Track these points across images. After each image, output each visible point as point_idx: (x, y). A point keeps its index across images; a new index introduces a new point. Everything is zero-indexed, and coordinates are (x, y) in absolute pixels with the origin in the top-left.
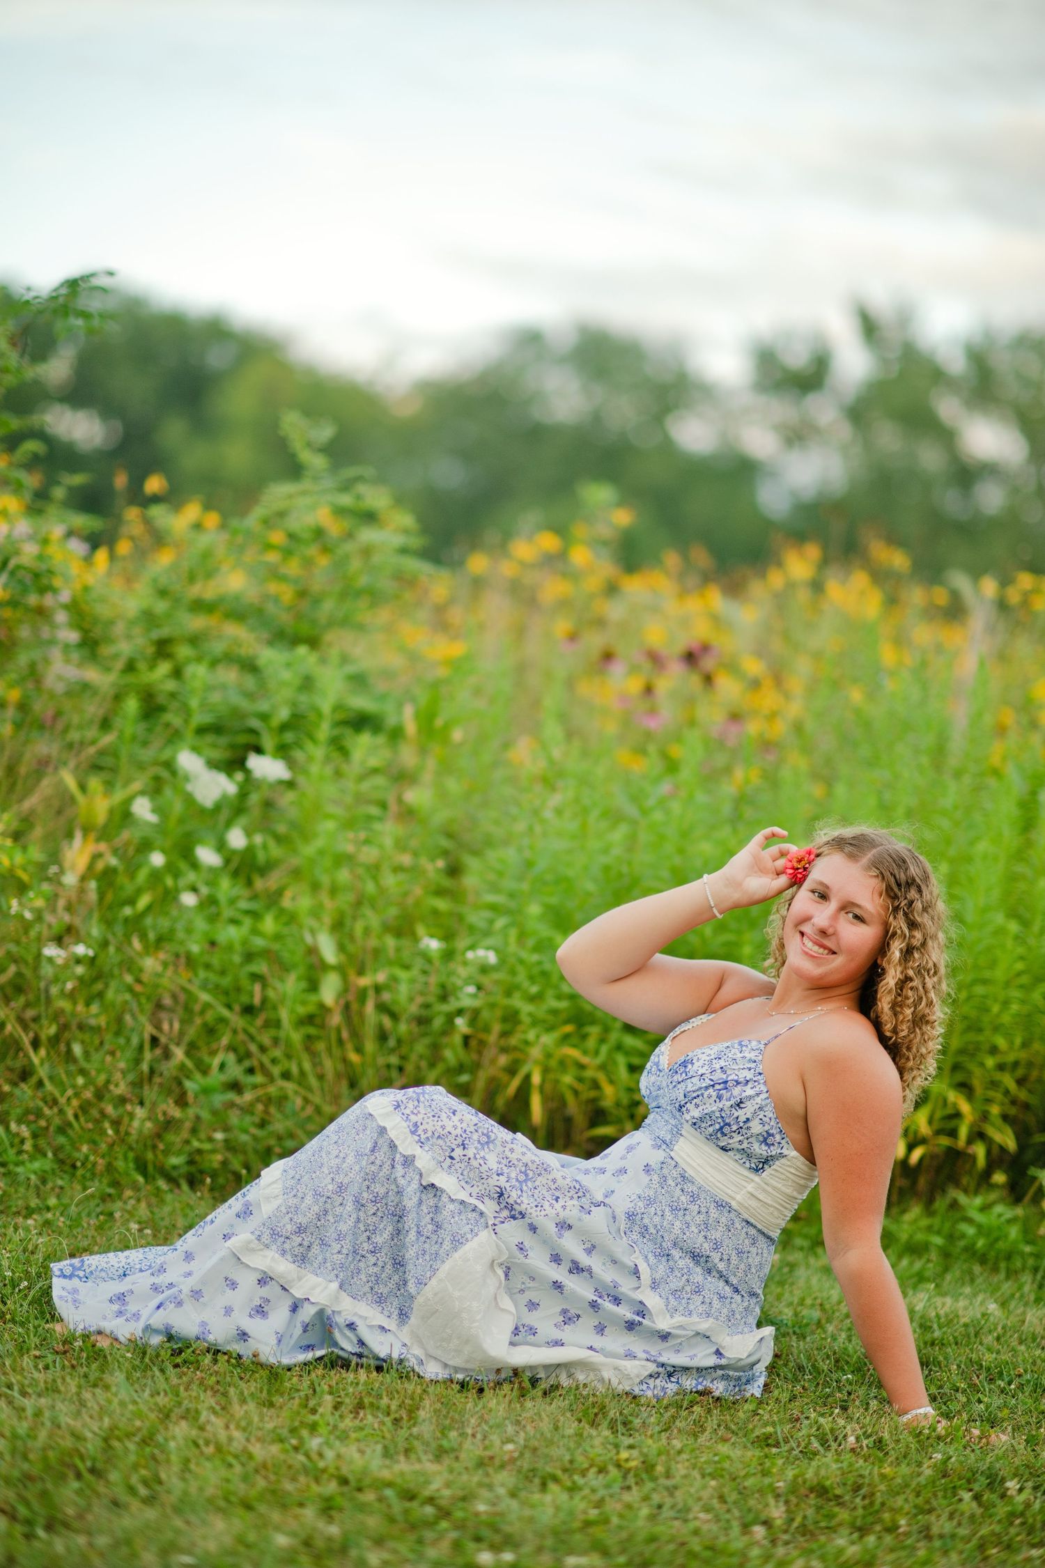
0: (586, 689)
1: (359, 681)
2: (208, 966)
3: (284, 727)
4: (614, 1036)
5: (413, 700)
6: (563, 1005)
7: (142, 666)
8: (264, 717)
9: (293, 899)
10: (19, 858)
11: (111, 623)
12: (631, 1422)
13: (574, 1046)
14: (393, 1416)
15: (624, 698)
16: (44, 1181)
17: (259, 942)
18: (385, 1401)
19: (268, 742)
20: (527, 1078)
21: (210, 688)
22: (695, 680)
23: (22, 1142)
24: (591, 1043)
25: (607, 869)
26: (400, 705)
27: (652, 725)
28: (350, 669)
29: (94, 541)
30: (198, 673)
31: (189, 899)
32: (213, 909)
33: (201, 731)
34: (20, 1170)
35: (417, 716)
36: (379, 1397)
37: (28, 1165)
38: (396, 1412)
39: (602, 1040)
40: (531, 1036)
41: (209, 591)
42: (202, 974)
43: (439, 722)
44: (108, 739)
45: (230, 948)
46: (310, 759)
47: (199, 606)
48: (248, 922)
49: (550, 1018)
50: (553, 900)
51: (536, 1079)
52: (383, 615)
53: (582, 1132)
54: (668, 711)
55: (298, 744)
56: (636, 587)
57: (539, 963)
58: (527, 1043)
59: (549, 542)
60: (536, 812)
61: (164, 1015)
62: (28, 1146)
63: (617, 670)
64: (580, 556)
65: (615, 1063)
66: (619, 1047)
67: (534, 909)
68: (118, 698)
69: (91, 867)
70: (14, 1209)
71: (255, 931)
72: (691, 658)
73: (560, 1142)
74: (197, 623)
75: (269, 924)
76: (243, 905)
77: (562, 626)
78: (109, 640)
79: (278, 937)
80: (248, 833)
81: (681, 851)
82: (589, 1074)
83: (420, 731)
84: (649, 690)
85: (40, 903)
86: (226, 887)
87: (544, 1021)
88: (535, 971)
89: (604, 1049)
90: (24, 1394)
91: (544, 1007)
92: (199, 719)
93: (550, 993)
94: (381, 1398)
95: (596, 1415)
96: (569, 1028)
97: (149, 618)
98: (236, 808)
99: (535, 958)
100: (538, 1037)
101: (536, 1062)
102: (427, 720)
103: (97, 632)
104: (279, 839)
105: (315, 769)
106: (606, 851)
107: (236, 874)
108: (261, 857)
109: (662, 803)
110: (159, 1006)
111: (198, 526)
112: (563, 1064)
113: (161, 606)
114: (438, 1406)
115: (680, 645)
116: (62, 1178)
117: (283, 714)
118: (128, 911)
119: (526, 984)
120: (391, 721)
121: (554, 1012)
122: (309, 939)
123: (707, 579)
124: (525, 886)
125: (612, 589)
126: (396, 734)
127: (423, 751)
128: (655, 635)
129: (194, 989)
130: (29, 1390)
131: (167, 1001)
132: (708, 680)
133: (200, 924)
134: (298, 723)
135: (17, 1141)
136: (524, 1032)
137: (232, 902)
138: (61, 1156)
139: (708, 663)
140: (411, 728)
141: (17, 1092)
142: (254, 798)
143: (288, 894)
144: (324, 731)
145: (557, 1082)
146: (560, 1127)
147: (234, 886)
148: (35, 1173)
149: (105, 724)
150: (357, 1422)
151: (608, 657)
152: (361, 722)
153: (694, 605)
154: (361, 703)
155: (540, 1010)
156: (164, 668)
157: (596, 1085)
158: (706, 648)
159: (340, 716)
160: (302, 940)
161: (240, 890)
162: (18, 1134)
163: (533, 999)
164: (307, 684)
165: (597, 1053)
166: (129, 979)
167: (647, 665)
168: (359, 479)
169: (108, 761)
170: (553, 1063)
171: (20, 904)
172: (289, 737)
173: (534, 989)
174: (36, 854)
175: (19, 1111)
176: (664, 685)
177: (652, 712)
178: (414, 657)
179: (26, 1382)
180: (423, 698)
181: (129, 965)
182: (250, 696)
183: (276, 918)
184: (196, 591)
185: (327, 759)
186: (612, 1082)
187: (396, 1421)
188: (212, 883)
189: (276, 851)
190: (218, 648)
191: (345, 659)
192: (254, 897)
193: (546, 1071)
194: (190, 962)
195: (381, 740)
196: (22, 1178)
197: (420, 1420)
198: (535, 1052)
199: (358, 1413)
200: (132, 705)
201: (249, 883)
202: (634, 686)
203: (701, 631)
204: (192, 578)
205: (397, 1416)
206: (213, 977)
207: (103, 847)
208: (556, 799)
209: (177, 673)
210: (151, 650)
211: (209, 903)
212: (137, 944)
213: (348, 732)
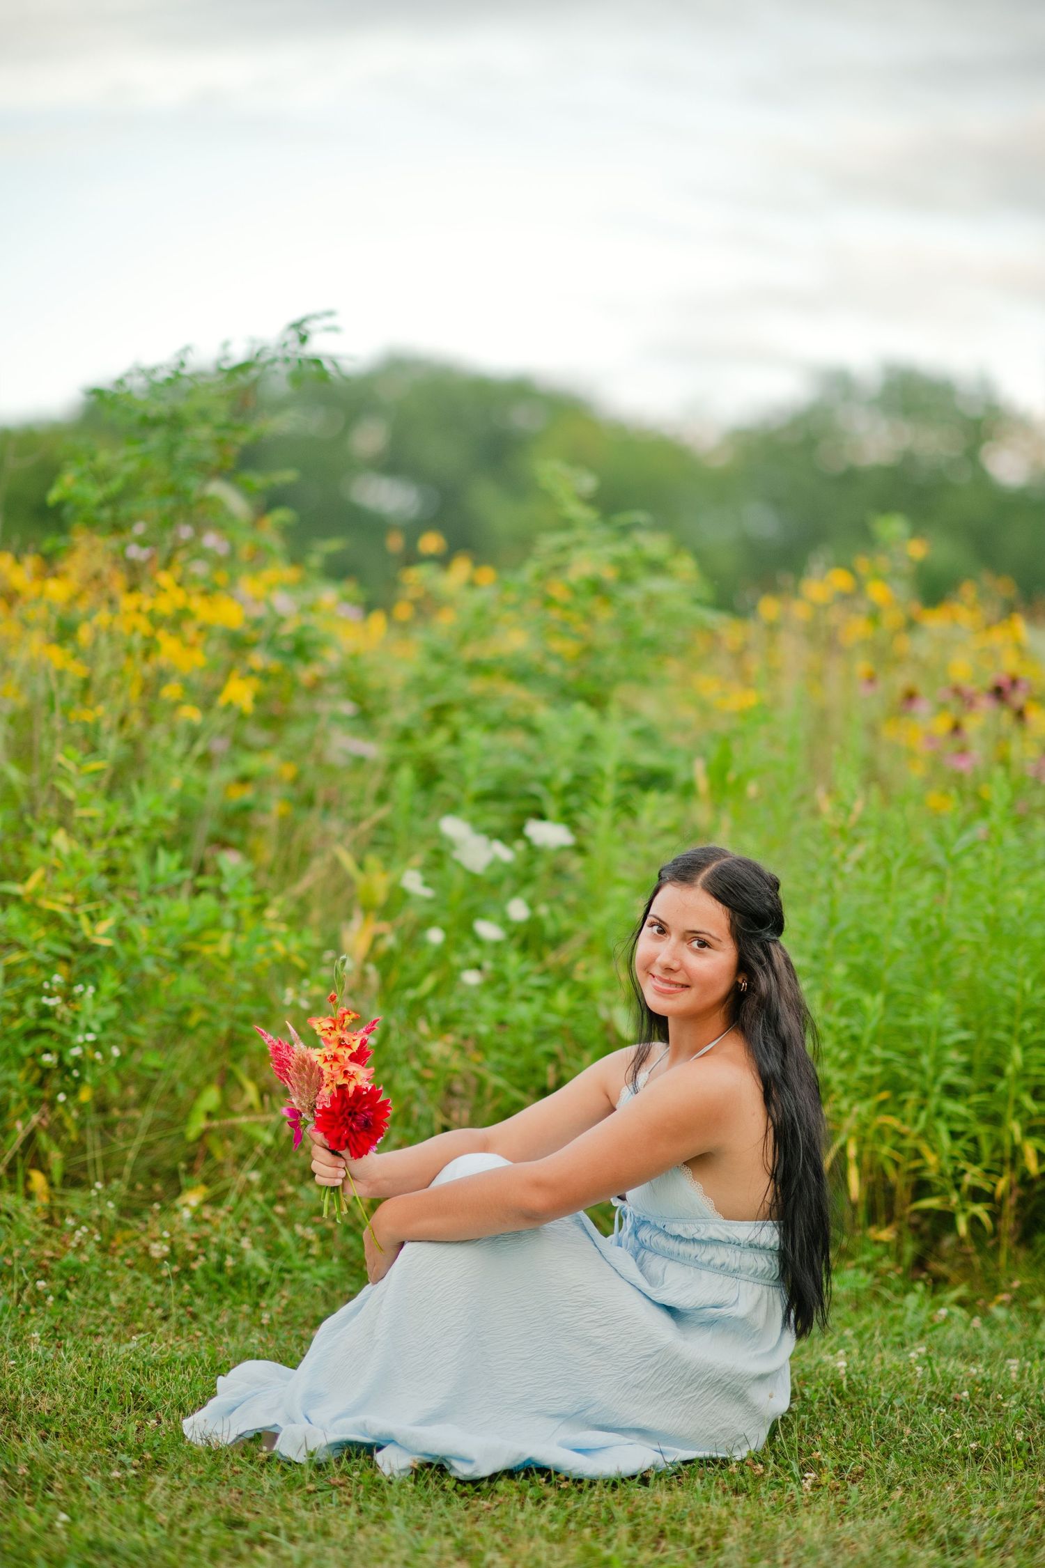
0: (888, 732)
1: (646, 736)
2: (499, 1048)
3: (568, 790)
4: (932, 1103)
5: (704, 755)
6: (877, 1070)
7: (419, 733)
8: (546, 781)
9: (587, 971)
10: (295, 945)
11: (384, 692)
12: (962, 1538)
13: (893, 1114)
14: (697, 1546)
15: (931, 739)
16: (332, 1286)
17: (552, 1020)
18: (688, 1528)
19: (551, 807)
20: (843, 1149)
21: (487, 753)
22: (1006, 717)
23: (309, 1244)
24: (909, 1110)
25: (915, 923)
26: (690, 761)
27: (963, 765)
28: (635, 724)
29: (369, 607)
30: (476, 738)
31: (471, 978)
32: (500, 988)
33: (483, 798)
34: (306, 1276)
35: (708, 771)
36: (682, 1521)
37: (315, 1270)
38: (702, 1538)
39: (921, 1107)
40: (844, 1105)
41: (487, 652)
42: (495, 1056)
43: (731, 776)
44: (382, 813)
45: (521, 1027)
46: (596, 822)
47: (475, 668)
48: (540, 998)
49: (864, 1086)
50: (860, 959)
51: (852, 1151)
52: (673, 668)
53: (904, 1206)
54: (979, 749)
55: (582, 808)
56: (935, 621)
57: (847, 1027)
58: (839, 1113)
59: (840, 580)
60: (834, 867)
61: (456, 1102)
62: (315, 1250)
63: (923, 708)
64: (877, 592)
65: (936, 1131)
66: (939, 1113)
67: (839, 970)
68: (393, 767)
69: (373, 947)
70: (301, 1320)
71: (548, 1008)
72: (999, 693)
73: (882, 1218)
74: (476, 686)
75: (562, 1000)
76: (535, 981)
77: (862, 666)
78: (384, 710)
79: (572, 1013)
80: (532, 905)
81: (993, 900)
82: (908, 1143)
83: (712, 788)
84: (956, 729)
85: (318, 990)
86: (514, 962)
87: (856, 1089)
88: (845, 1035)
89: (923, 1116)
90: (292, 1539)
91: (856, 1074)
92: (475, 787)
93: (861, 1059)
94: (684, 1524)
95: (923, 1531)
96: (884, 1095)
97: (421, 685)
98: (522, 878)
99: (843, 1022)
100: (851, 1106)
101: (851, 1134)
102: (719, 773)
103: (370, 703)
104: (571, 909)
105: (602, 831)
106: (912, 904)
107: (524, 947)
108: (550, 928)
109: (973, 850)
110: (450, 1093)
111: (472, 584)
112: (880, 1133)
113: (435, 671)
114: (748, 1530)
115: (989, 681)
116: (351, 1283)
117: (565, 776)
118: (411, 994)
119: (835, 1051)
120: (681, 776)
121: (868, 1079)
122: (604, 1013)
123: (1009, 609)
124: (828, 945)
125: (911, 625)
126: (688, 790)
127: (717, 808)
128: (962, 669)
129: (484, 1072)
130: (298, 1534)
131: (458, 1087)
132: (1020, 715)
133: (489, 1003)
134: (581, 784)
135: (302, 1245)
136: (836, 1102)
137: (523, 977)
138: (352, 1258)
139: (1018, 698)
140: (702, 784)
141: (302, 1193)
142: (541, 867)
143: (581, 965)
144: (609, 792)
145: (874, 1154)
146: (881, 1200)
147: (523, 961)
148: (323, 1279)
149: (382, 797)
150: (658, 1555)
151: (910, 697)
152: (653, 780)
153: (998, 637)
154: (648, 759)
155: (853, 1078)
156: (442, 735)
157: (918, 1155)
158: (1014, 682)
159: (626, 775)
160: (596, 1015)
161: (530, 966)
162: (302, 1238)
163: (843, 1066)
164: (589, 742)
165: (916, 1121)
166: (416, 1065)
167: (954, 704)
168: (636, 526)
169: (385, 837)
170: (870, 1133)
171: (298, 993)
172: (573, 800)
173: (844, 1055)
174: (312, 938)
175: (303, 1213)
176: (974, 724)
177: (963, 752)
178: (704, 708)
179: (294, 1525)
180: (714, 751)
181: (416, 1050)
182: (531, 759)
183: (571, 992)
184: (470, 652)
185: (615, 823)
186: (934, 1151)
187: (701, 1550)
188: (498, 960)
189: (566, 923)
190: (494, 711)
191: (629, 713)
192: (545, 973)
193: (862, 1142)
194: (481, 1045)
195: (669, 798)
196: (308, 1285)
197: (727, 1548)
198: (849, 1123)
199: (658, 1543)
200: (406, 776)
201: (540, 958)
202: (942, 725)
203: (1010, 664)
204: (464, 640)
205: (702, 1544)
206: (504, 1057)
207: (383, 926)
208: (858, 852)
209: (455, 739)
210: (428, 718)
211: (496, 982)
212: (423, 1028)
213: (634, 791)
